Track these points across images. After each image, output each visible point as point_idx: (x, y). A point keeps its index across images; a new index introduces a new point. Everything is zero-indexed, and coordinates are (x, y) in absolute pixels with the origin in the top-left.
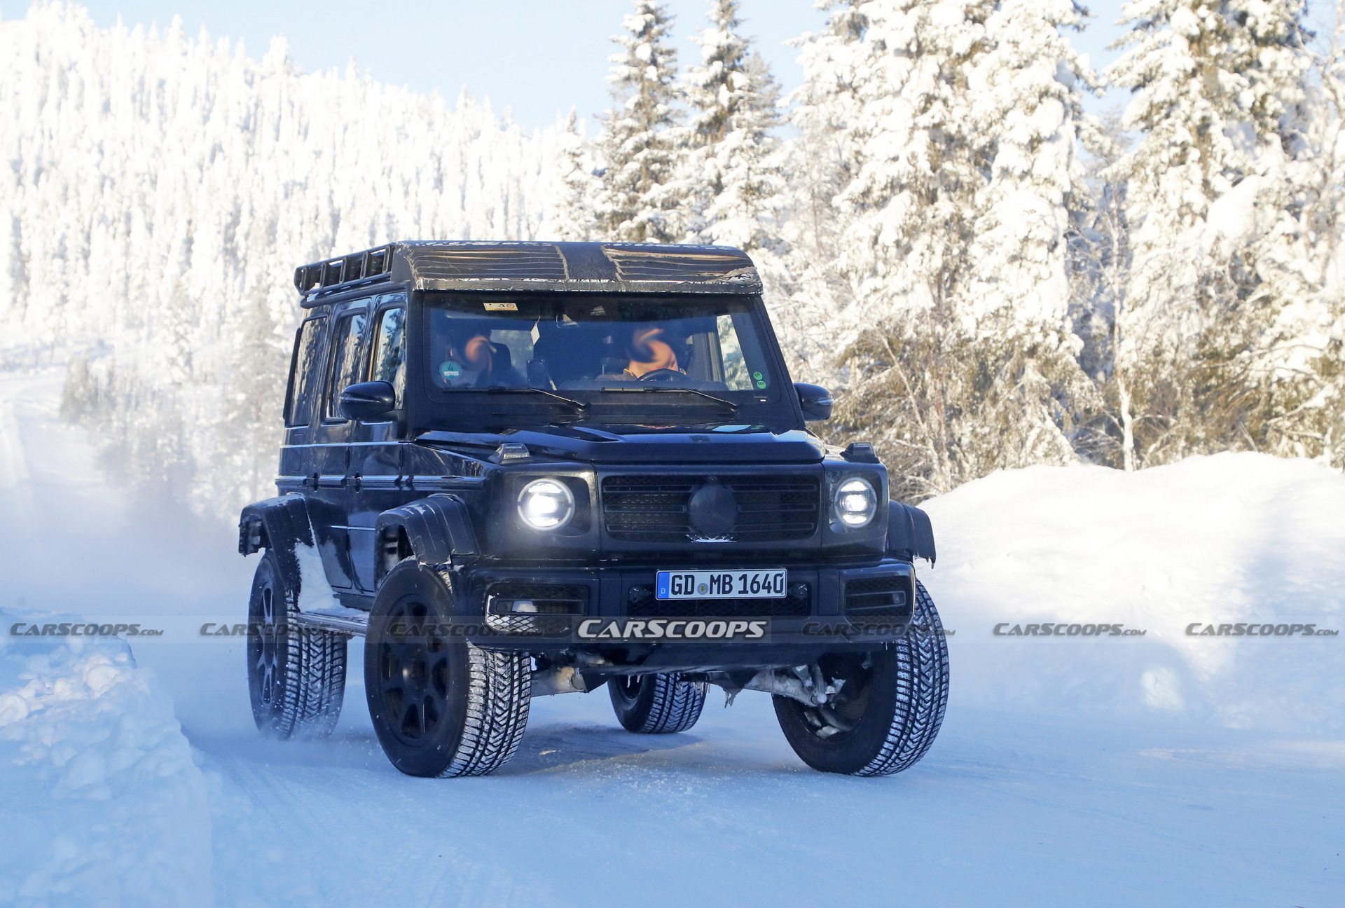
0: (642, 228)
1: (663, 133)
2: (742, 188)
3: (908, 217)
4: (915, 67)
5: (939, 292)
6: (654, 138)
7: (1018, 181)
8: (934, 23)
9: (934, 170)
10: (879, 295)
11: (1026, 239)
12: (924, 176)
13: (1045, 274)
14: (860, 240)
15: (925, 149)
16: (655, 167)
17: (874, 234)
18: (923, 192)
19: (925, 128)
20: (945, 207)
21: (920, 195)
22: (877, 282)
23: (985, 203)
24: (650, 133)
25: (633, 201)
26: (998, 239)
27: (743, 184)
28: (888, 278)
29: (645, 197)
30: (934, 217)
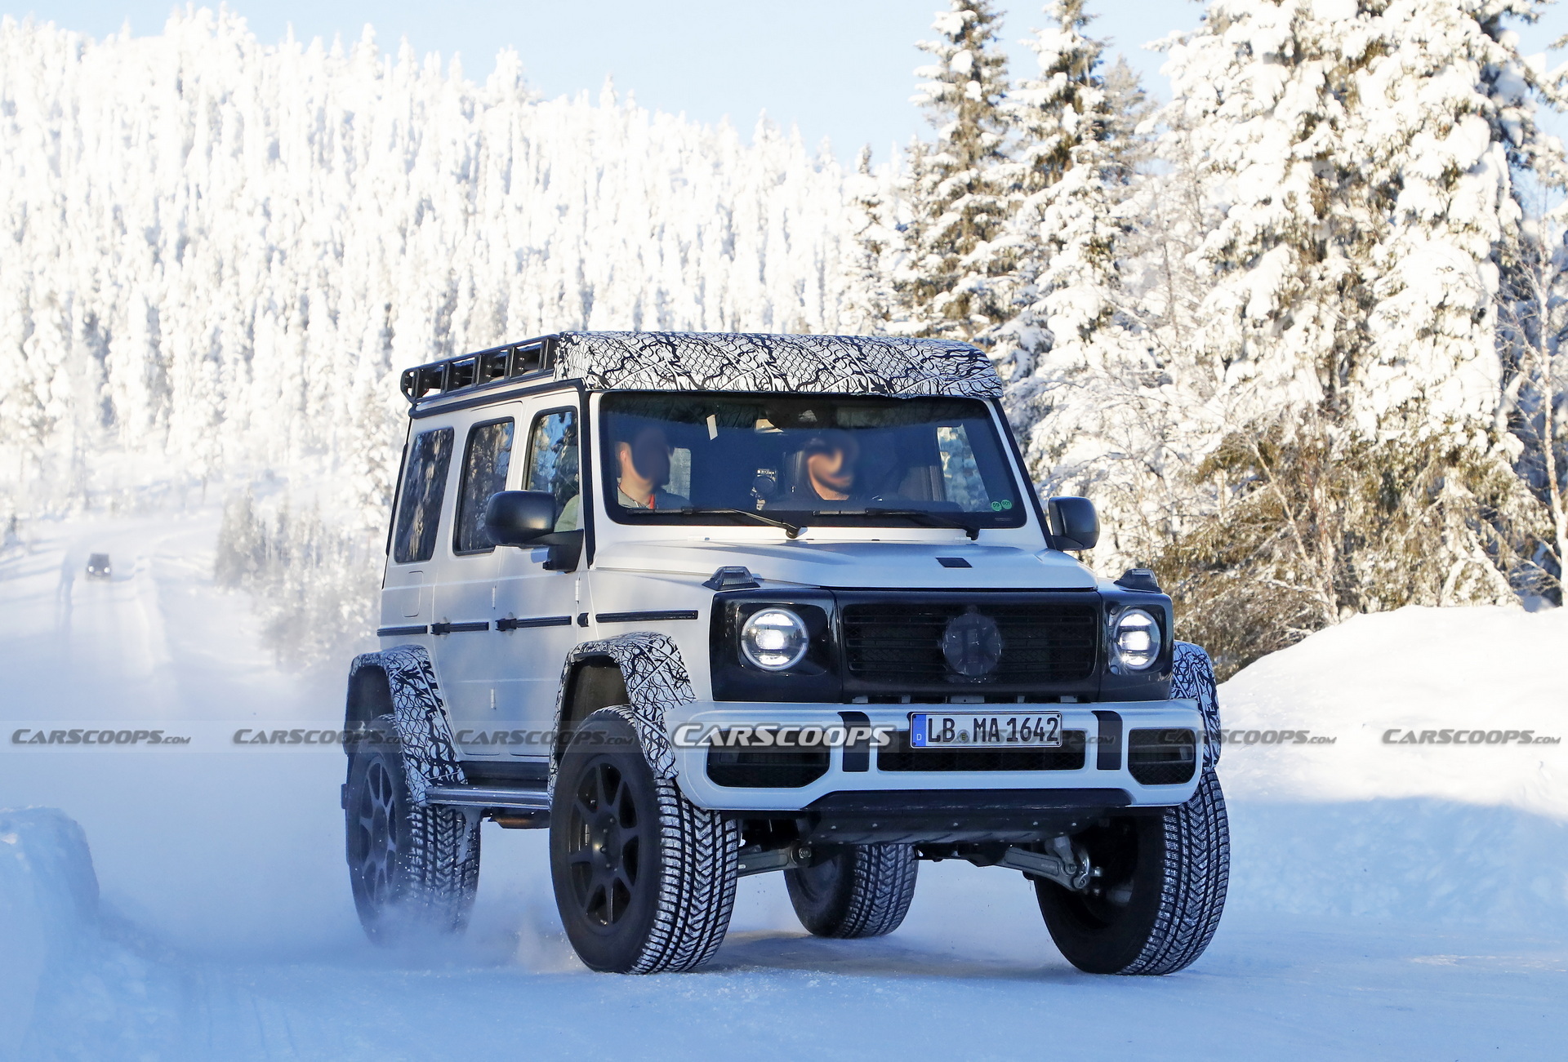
0: (964, 301)
1: (992, 172)
2: (1086, 245)
3: (1285, 279)
4: (1292, 78)
5: (1331, 379)
6: (978, 180)
7: (1430, 228)
8: (1317, 18)
9: (1321, 217)
10: (1249, 385)
11: (1441, 306)
12: (1306, 224)
13: (1468, 353)
14: (1222, 312)
15: (1307, 188)
16: (981, 218)
17: (1241, 303)
18: (1306, 245)
19: (1306, 159)
20: (1336, 265)
21: (1302, 248)
22: (1248, 368)
23: (1386, 258)
24: (973, 172)
25: (952, 265)
26: (1404, 307)
27: (1087, 239)
28: (1262, 362)
29: (966, 260)
30: (1322, 278)
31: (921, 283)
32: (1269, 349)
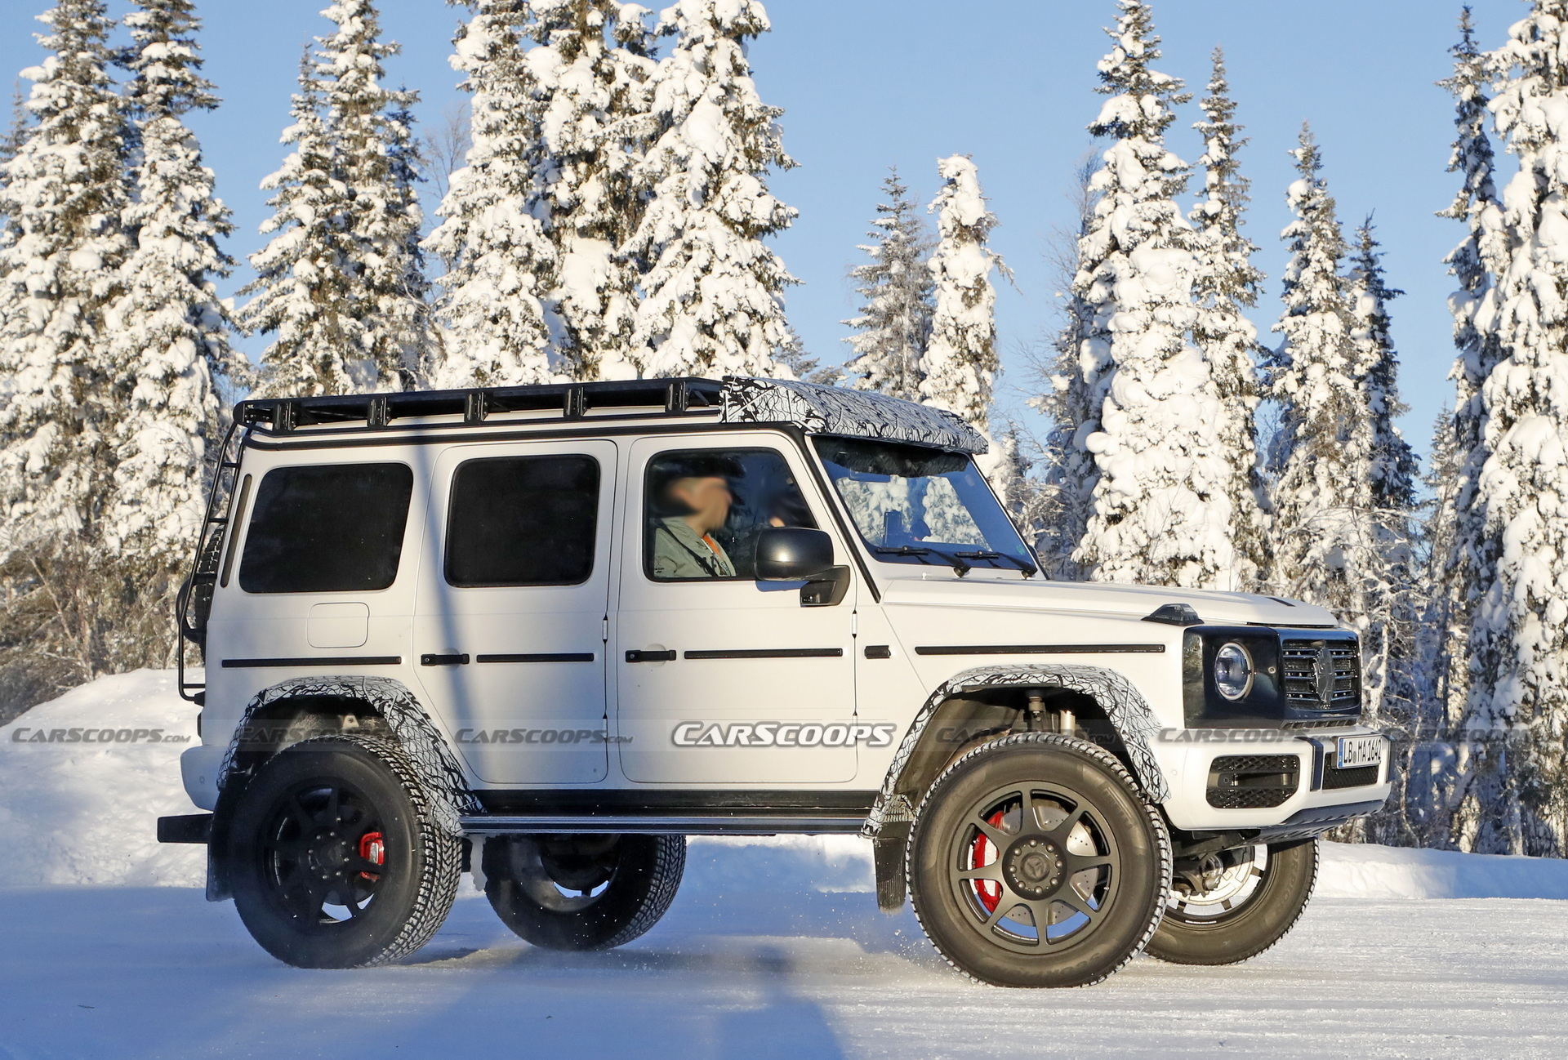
32: (43, 494)
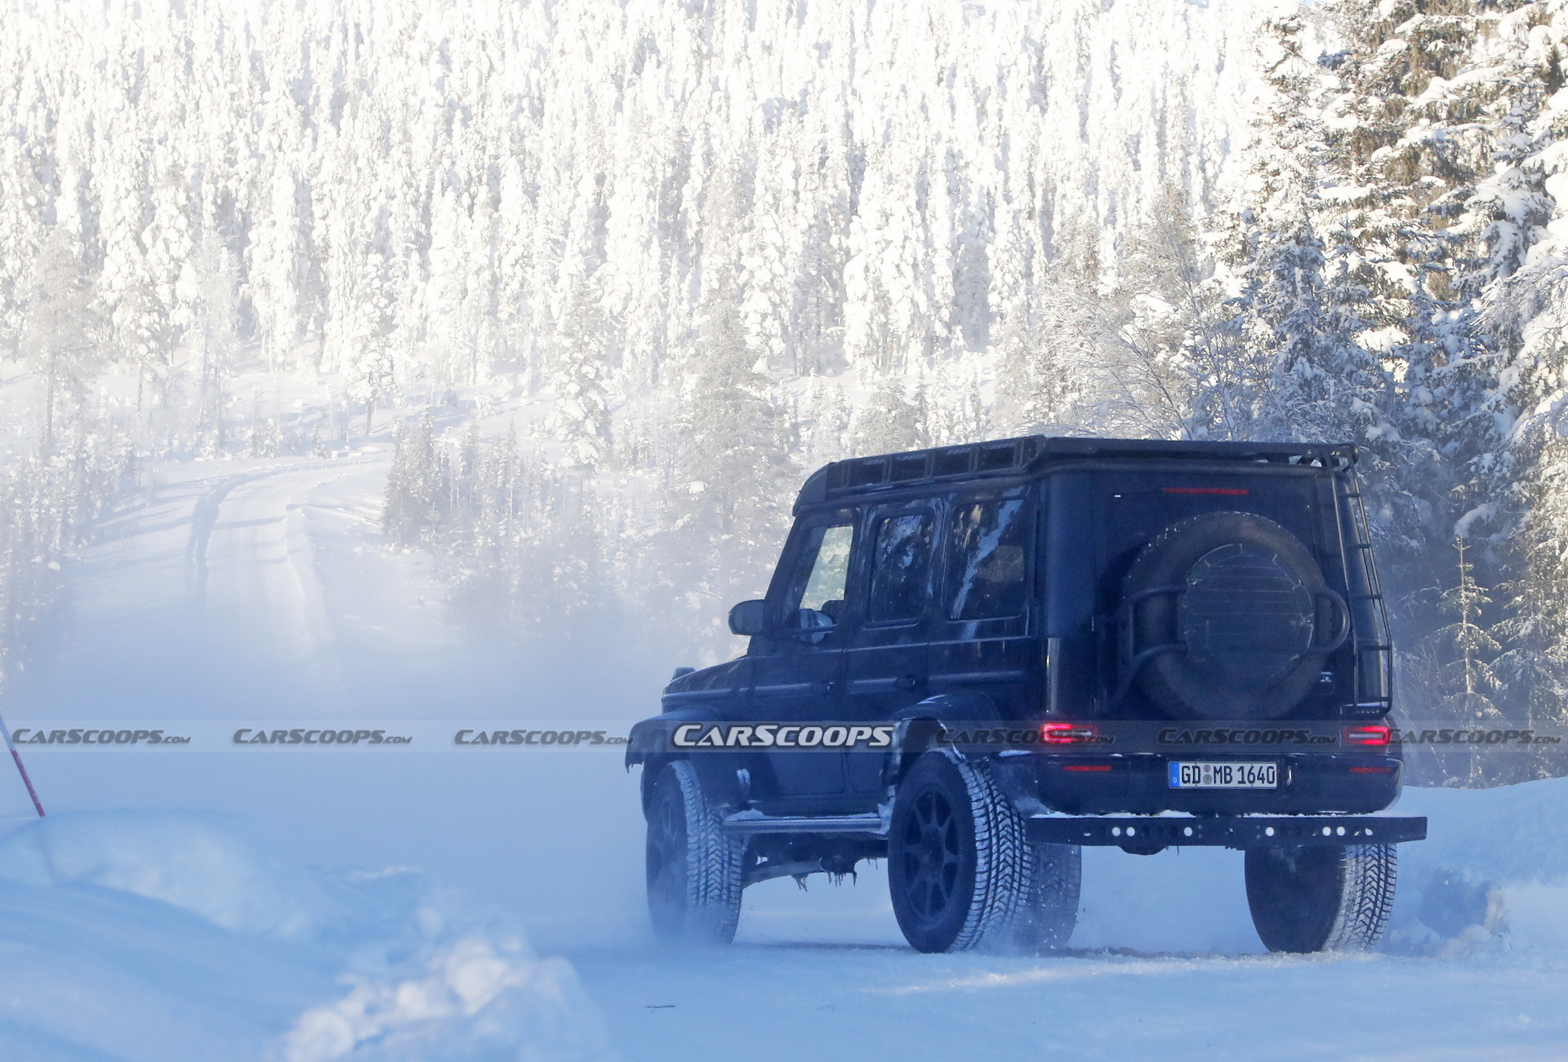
31: (1361, 134)
